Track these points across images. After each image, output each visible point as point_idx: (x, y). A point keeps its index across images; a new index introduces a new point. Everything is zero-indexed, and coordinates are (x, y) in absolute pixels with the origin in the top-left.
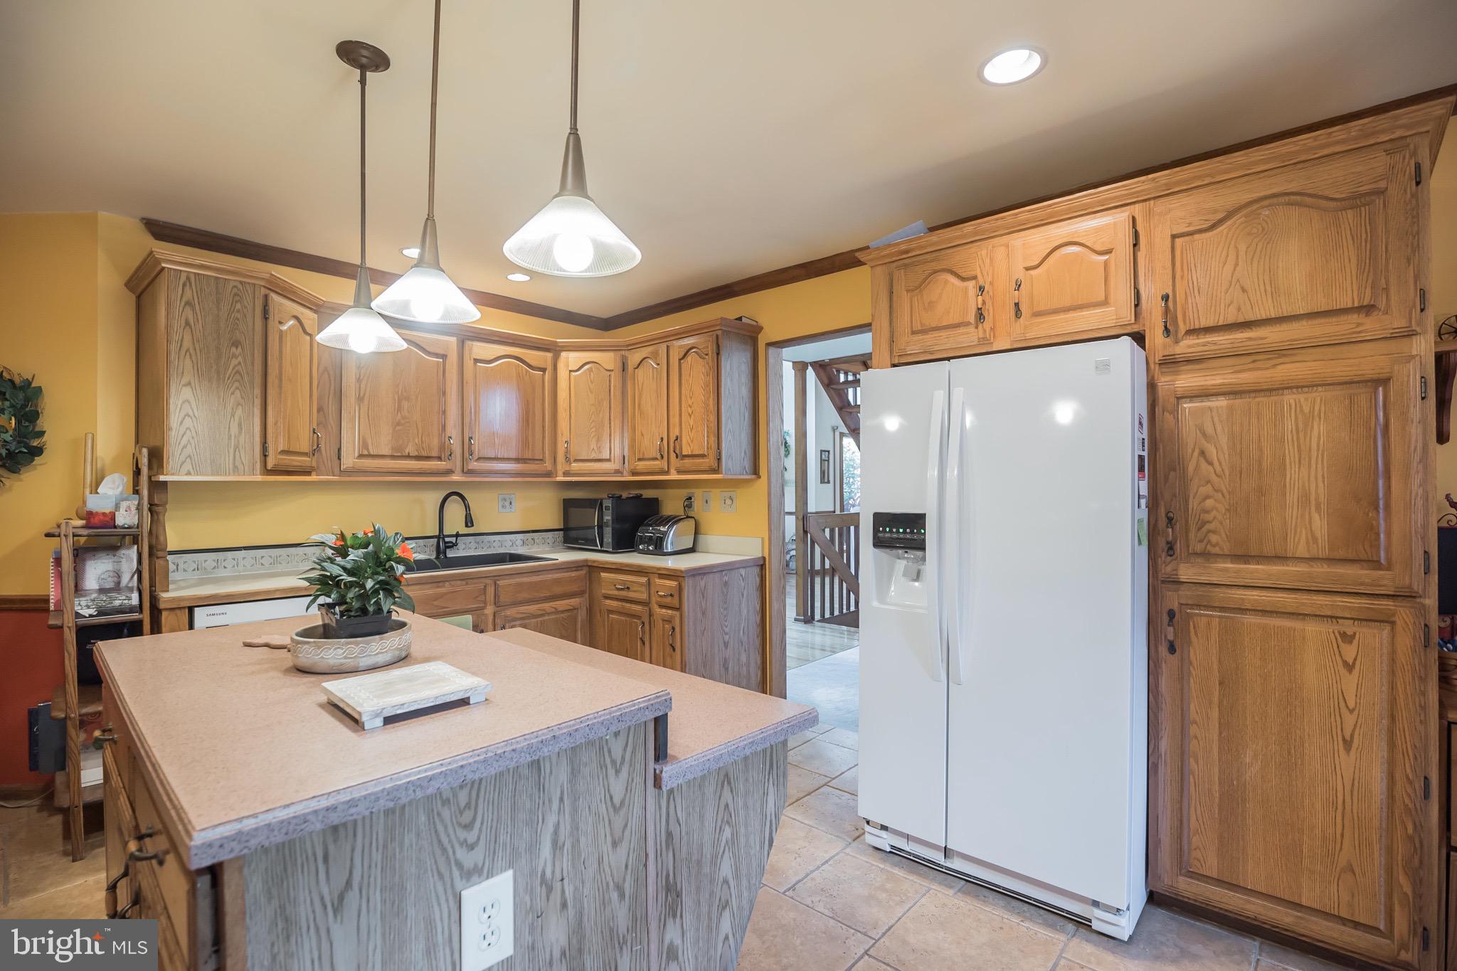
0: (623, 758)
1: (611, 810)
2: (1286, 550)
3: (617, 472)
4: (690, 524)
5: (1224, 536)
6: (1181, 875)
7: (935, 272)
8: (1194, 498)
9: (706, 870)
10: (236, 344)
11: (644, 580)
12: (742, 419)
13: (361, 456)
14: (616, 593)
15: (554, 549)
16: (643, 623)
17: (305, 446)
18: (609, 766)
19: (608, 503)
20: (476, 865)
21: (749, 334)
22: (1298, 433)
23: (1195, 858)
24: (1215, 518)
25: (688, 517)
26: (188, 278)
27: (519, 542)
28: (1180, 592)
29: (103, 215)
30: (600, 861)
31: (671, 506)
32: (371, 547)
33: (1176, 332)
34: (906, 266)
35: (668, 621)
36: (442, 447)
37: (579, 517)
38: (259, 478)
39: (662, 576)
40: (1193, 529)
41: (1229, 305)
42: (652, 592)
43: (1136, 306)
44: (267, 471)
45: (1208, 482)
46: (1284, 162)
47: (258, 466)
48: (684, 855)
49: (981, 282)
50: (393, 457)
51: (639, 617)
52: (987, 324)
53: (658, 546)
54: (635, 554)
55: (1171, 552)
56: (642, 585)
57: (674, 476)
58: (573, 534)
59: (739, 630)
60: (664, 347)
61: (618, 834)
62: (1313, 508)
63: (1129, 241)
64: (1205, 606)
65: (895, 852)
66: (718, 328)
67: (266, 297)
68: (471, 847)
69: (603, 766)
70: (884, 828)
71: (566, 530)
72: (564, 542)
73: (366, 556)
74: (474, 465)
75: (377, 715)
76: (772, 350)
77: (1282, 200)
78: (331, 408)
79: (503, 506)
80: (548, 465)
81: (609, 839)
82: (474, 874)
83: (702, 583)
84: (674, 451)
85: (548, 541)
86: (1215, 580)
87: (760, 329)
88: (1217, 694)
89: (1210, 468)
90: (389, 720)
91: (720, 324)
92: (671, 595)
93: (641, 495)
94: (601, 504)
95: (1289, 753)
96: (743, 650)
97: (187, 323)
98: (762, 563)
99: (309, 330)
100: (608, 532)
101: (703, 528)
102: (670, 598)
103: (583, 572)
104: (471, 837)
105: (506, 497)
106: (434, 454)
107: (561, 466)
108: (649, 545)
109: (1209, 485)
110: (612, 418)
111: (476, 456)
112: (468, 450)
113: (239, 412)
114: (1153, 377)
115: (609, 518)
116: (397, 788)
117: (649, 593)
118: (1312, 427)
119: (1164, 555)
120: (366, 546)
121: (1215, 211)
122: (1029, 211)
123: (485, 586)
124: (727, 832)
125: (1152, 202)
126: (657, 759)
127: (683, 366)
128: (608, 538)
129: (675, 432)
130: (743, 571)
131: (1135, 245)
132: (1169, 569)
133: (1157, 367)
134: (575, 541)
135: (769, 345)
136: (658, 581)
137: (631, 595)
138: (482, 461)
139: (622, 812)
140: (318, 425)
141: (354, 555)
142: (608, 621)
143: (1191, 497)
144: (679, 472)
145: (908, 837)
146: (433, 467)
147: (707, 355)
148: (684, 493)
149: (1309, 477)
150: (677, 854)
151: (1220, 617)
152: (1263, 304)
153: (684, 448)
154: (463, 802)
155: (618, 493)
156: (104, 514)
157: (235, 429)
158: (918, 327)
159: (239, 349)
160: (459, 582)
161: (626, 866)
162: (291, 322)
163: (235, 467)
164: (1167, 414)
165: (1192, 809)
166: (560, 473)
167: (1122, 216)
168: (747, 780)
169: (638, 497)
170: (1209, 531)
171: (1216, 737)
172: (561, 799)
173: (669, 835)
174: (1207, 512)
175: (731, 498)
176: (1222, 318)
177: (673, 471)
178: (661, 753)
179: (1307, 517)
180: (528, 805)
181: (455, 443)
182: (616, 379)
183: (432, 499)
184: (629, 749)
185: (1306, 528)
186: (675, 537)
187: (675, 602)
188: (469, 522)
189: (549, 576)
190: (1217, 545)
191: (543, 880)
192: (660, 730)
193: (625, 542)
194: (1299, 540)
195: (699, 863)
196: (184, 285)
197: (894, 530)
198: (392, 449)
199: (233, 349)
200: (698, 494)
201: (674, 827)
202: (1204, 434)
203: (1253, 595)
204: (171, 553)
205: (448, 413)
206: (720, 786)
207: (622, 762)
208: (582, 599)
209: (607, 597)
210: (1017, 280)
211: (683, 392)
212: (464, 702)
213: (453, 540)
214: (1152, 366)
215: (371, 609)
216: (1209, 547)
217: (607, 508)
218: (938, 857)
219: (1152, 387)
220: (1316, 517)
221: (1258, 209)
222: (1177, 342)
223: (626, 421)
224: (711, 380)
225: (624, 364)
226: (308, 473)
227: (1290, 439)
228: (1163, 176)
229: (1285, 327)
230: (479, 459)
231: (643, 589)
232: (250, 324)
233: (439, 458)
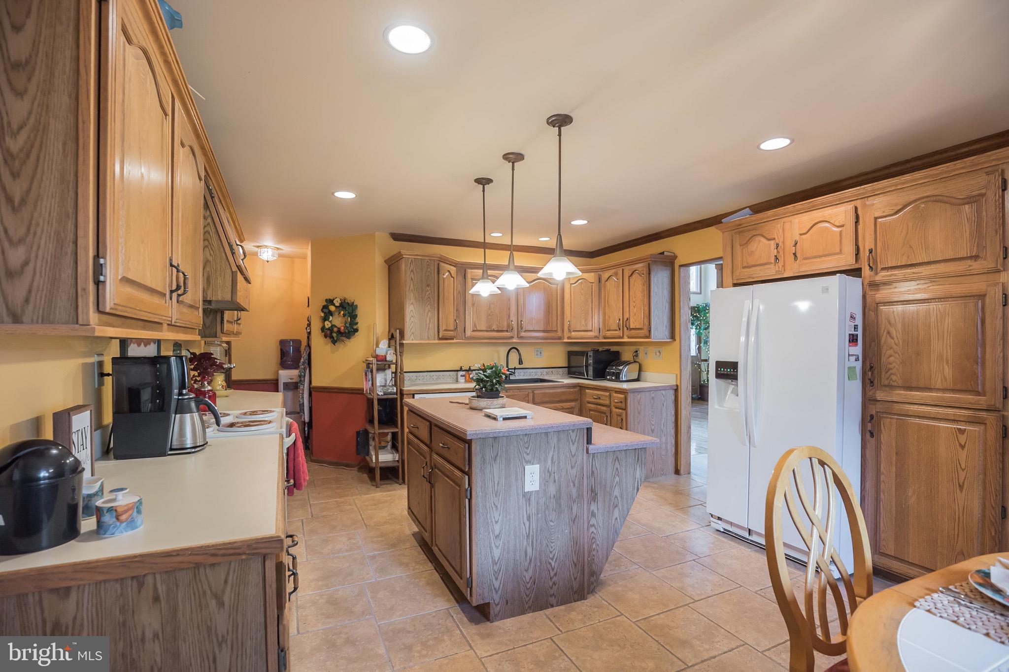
0: (575, 439)
1: (571, 456)
2: (930, 385)
3: (596, 337)
4: (636, 366)
5: (899, 375)
6: (876, 554)
7: (755, 235)
8: (884, 356)
9: (608, 489)
10: (428, 286)
11: (608, 394)
12: (664, 308)
13: (474, 331)
14: (594, 400)
15: (563, 378)
16: (607, 416)
17: (452, 328)
18: (570, 442)
19: (591, 354)
20: (529, 460)
21: (669, 262)
22: (937, 323)
23: (884, 545)
24: (894, 367)
25: (635, 362)
26: (412, 260)
27: (545, 373)
28: (876, 406)
29: (377, 233)
30: (567, 471)
31: (627, 356)
32: (494, 369)
33: (877, 269)
34: (740, 232)
35: (619, 415)
36: (508, 325)
37: (576, 361)
38: (437, 341)
39: (617, 392)
40: (883, 373)
41: (903, 255)
42: (612, 401)
43: (856, 255)
44: (440, 339)
45: (891, 348)
46: (934, 178)
47: (436, 337)
48: (599, 481)
49: (777, 242)
50: (487, 331)
51: (605, 413)
52: (781, 264)
53: (617, 377)
54: (605, 381)
55: (872, 385)
56: (606, 396)
57: (626, 340)
58: (573, 370)
59: (661, 425)
60: (621, 269)
61: (573, 464)
62: (945, 363)
63: (853, 220)
64: (889, 413)
65: (726, 532)
66: (649, 260)
67: (438, 264)
68: (528, 454)
69: (568, 441)
70: (719, 519)
71: (569, 367)
72: (569, 374)
73: (492, 372)
74: (523, 334)
75: (501, 417)
76: (682, 269)
77: (932, 199)
78: (462, 309)
79: (537, 355)
80: (559, 334)
81: (570, 465)
82: (529, 462)
83: (639, 397)
84: (626, 326)
85: (560, 373)
86: (895, 399)
87: (675, 257)
88: (894, 459)
89: (892, 341)
90: (504, 419)
91: (650, 258)
92: (621, 402)
93: (610, 349)
94: (587, 354)
95: (931, 491)
96: (663, 435)
97: (412, 279)
98: (676, 388)
99: (453, 276)
100: (591, 369)
101: (644, 367)
102: (620, 404)
103: (577, 389)
104: (528, 451)
105: (539, 350)
106: (505, 329)
107: (566, 334)
108: (612, 377)
109: (892, 350)
110: (593, 308)
111: (524, 330)
112: (520, 327)
113: (429, 314)
114: (865, 292)
115: (591, 361)
116: (509, 431)
117: (610, 401)
118: (945, 319)
119: (869, 385)
120: (492, 369)
121: (896, 205)
122: (801, 205)
123: (528, 393)
124: (617, 479)
125: (866, 199)
126: (587, 444)
127: (631, 280)
128: (591, 372)
129: (626, 316)
130: (663, 392)
131: (856, 222)
132: (871, 393)
133: (868, 286)
134: (574, 373)
135: (681, 266)
136: (615, 395)
137: (601, 402)
138: (527, 332)
139: (575, 458)
140: (456, 317)
141: (489, 371)
142: (589, 414)
143: (883, 355)
144: (629, 337)
145: (731, 524)
146: (505, 335)
147: (643, 274)
148: (634, 348)
149: (943, 346)
150: (596, 479)
151: (897, 419)
152: (920, 254)
153: (631, 325)
154: (526, 440)
155: (597, 348)
156: (382, 356)
157: (428, 321)
158: (745, 265)
159: (429, 288)
160: (516, 391)
161: (576, 476)
162: (447, 274)
163: (428, 337)
164: (871, 312)
165: (882, 520)
166: (566, 337)
167: (849, 207)
168: (626, 461)
169: (608, 350)
170: (891, 374)
171: (894, 483)
172: (554, 447)
173: (593, 472)
174: (890, 364)
175: (659, 352)
176: (899, 262)
177: (625, 337)
178: (589, 441)
179: (942, 366)
180: (544, 446)
181: (514, 323)
182: (595, 288)
183: (503, 350)
184: (577, 438)
185: (941, 373)
186: (627, 372)
187: (623, 406)
188: (521, 362)
189: (559, 390)
190: (895, 381)
191: (548, 471)
192: (589, 433)
193: (600, 374)
194: (938, 380)
195: (605, 486)
196: (411, 263)
197: (725, 370)
198: (487, 327)
199: (427, 288)
200: (641, 349)
201: (594, 469)
202: (890, 323)
203: (915, 408)
204: (405, 372)
205: (511, 310)
206: (614, 461)
207: (575, 441)
208: (576, 403)
209: (589, 403)
210: (795, 241)
211: (631, 294)
212: (525, 417)
213: (513, 371)
214: (865, 286)
215: (495, 389)
216: (891, 382)
217: (590, 356)
218: (746, 534)
219: (864, 297)
220: (946, 367)
221: (920, 203)
222: (876, 274)
223: (601, 308)
224: (645, 288)
225: (599, 279)
226: (452, 339)
227: (933, 326)
228: (869, 186)
229: (933, 266)
230: (525, 331)
231: (607, 399)
232: (433, 277)
233: (507, 331)
